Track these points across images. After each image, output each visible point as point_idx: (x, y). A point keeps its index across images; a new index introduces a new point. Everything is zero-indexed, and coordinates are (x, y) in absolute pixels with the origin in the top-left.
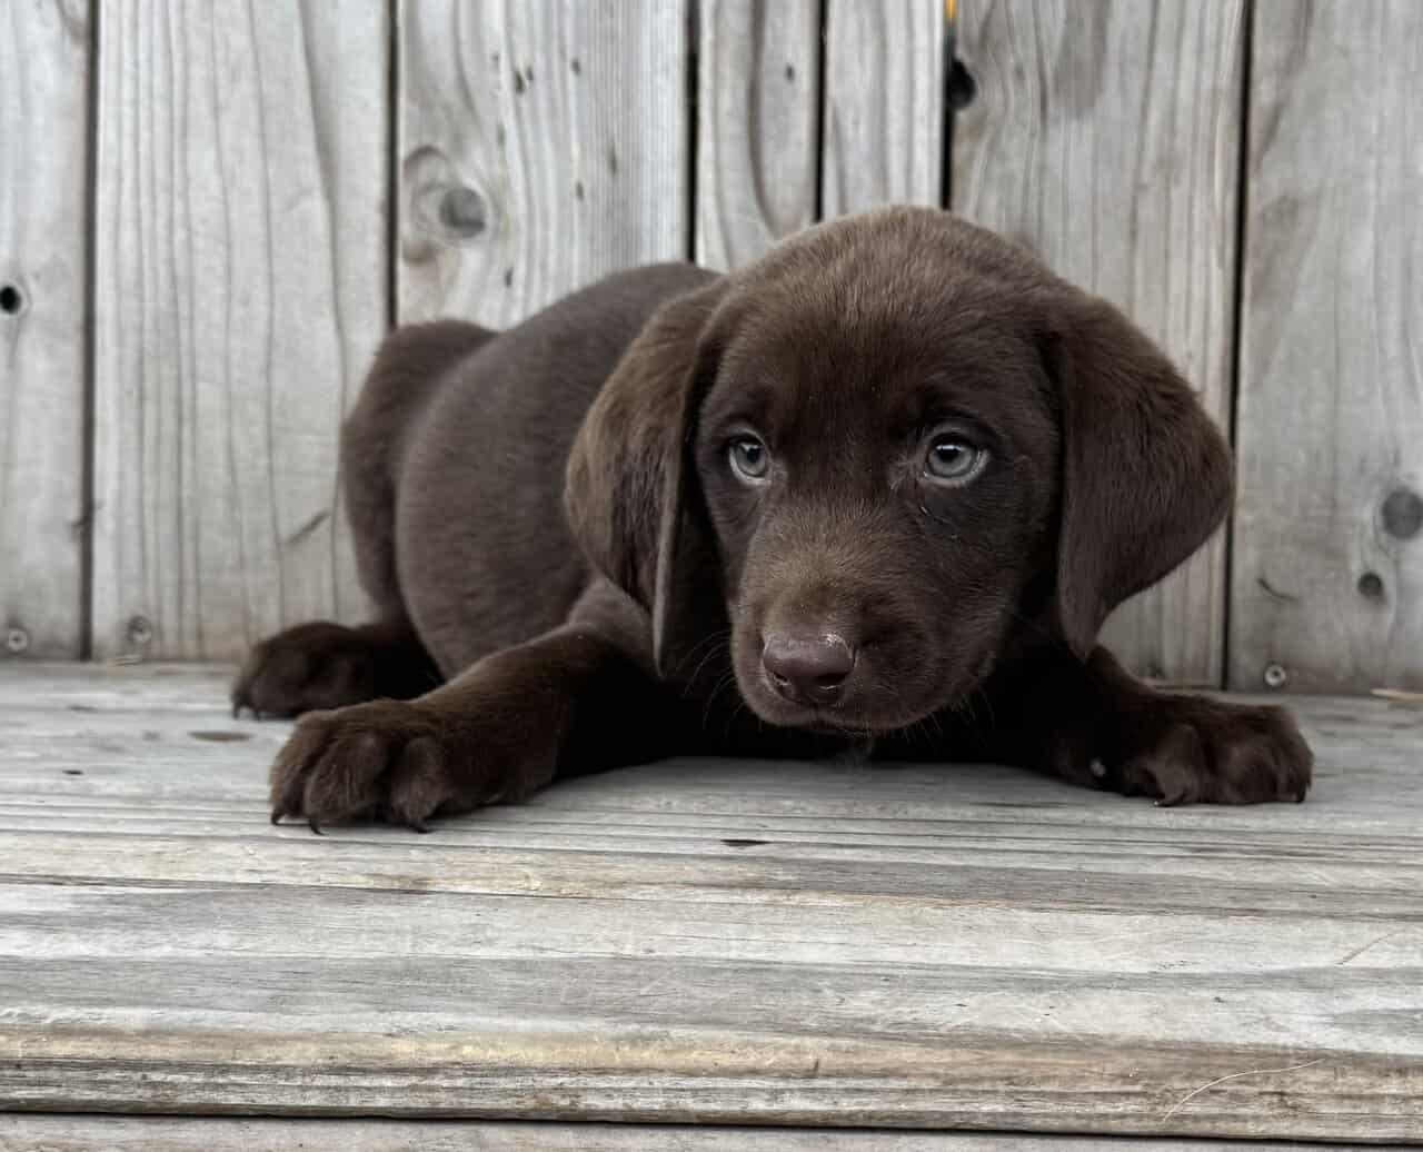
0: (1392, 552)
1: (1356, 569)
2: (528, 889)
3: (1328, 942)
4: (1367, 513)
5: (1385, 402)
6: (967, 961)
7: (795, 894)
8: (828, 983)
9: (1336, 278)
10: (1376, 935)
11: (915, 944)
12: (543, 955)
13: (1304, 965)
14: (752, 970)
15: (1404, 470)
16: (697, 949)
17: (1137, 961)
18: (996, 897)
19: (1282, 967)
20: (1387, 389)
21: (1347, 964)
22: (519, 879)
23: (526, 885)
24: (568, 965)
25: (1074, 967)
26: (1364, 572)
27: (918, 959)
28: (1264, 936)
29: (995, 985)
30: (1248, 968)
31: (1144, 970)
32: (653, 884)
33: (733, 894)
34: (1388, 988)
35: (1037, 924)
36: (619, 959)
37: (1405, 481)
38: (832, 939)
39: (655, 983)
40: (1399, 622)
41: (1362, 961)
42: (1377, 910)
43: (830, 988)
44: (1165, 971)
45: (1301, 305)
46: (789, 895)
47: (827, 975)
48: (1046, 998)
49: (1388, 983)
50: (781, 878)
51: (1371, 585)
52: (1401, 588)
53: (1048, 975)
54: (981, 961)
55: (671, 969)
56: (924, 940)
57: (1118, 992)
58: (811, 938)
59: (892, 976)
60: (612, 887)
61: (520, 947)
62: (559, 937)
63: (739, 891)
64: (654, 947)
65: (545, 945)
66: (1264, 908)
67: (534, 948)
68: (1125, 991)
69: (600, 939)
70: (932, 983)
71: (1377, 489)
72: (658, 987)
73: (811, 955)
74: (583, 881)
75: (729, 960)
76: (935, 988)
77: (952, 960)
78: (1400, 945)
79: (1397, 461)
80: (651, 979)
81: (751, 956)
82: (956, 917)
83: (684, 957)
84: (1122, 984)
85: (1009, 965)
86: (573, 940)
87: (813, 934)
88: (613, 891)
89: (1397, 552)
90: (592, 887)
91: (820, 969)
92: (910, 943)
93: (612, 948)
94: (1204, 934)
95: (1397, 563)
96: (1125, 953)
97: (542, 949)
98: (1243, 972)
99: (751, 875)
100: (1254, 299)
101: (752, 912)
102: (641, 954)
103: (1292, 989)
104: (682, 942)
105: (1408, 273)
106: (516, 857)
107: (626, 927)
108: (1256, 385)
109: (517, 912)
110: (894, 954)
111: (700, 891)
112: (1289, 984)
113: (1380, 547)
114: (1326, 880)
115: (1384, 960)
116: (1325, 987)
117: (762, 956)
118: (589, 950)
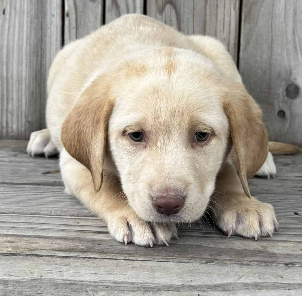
0: (289, 104)
1: (277, 109)
2: (8, 251)
3: (234, 273)
4: (281, 91)
5: (287, 55)
6: (130, 281)
7: (85, 253)
8: (90, 289)
9: (272, 14)
10: (249, 270)
11: (116, 274)
12: (12, 278)
13: (225, 281)
14: (70, 284)
15: (293, 76)
16: (55, 276)
17: (179, 280)
18: (142, 255)
19: (219, 282)
20: (288, 50)
21: (237, 281)
22: (6, 248)
23: (7, 250)
24: (18, 282)
25: (161, 282)
26: (280, 109)
27: (117, 279)
28: (216, 271)
29: (137, 290)
30: (210, 283)
31: (180, 284)
32: (43, 250)
33: (66, 253)
34: (247, 290)
35: (152, 266)
36: (33, 280)
37: (293, 80)
38: (93, 272)
39: (42, 289)
40: (290, 126)
41: (243, 280)
42: (251, 259)
43: (91, 290)
44: (186, 284)
45: (261, 23)
46: (82, 254)
47: (90, 285)
48: (151, 294)
49: (248, 289)
50: (81, 247)
51: (282, 114)
52: (291, 114)
53: (152, 286)
54: (134, 280)
55: (47, 283)
56: (119, 272)
57: (171, 292)
58: (88, 272)
59: (109, 286)
60: (32, 251)
61: (5, 275)
62: (16, 271)
63: (68, 252)
64: (42, 276)
65: (12, 274)
66: (219, 258)
67: (9, 275)
68: (173, 292)
69: (28, 272)
70: (119, 288)
71: (284, 83)
72: (43, 290)
73: (86, 278)
74: (24, 249)
75: (63, 280)
76: (120, 291)
77: (126, 280)
78: (254, 274)
79: (291, 74)
80: (41, 287)
81: (70, 278)
82: (129, 263)
83: (51, 279)
84: (173, 289)
85: (142, 282)
86: (20, 272)
87: (88, 270)
88: (32, 252)
89: (291, 103)
90: (26, 251)
91: (88, 283)
92: (115, 273)
93: (30, 275)
94: (199, 270)
95: (290, 107)
96: (176, 277)
97: (11, 276)
98: (208, 284)
99: (72, 246)
100: (245, 21)
101: (71, 262)
102: (39, 278)
103: (220, 291)
104: (51, 273)
105: (295, 13)
106: (5, 238)
107: (35, 267)
108: (246, 48)
109: (4, 261)
110: (110, 278)
111: (57, 252)
112: (220, 289)
113: (285, 101)
114: (239, 247)
115: (248, 280)
116: (229, 290)
117: (73, 278)
118: (24, 276)
